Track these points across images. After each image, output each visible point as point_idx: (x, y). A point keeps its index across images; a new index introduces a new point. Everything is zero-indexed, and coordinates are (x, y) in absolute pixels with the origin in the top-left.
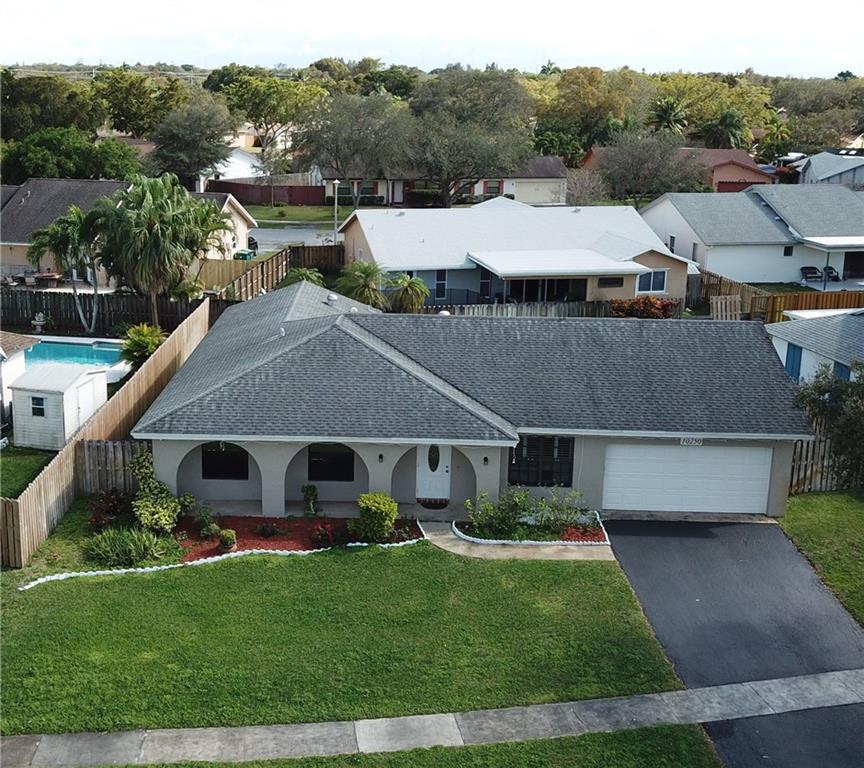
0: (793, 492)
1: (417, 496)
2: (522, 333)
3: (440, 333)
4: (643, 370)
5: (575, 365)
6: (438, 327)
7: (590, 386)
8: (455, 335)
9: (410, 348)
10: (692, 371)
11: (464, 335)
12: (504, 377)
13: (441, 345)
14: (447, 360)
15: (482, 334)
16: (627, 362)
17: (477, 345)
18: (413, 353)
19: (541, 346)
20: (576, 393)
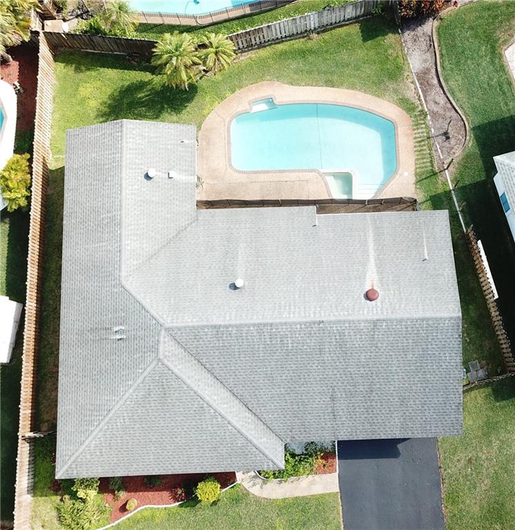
2: (293, 341)
3: (235, 346)
4: (369, 379)
5: (325, 376)
6: (233, 338)
7: (333, 399)
8: (246, 347)
9: (215, 366)
10: (400, 377)
11: (252, 346)
12: (279, 393)
13: (236, 360)
14: (240, 377)
15: (264, 345)
16: (359, 371)
17: (261, 358)
18: (218, 372)
19: (305, 356)
20: (324, 406)
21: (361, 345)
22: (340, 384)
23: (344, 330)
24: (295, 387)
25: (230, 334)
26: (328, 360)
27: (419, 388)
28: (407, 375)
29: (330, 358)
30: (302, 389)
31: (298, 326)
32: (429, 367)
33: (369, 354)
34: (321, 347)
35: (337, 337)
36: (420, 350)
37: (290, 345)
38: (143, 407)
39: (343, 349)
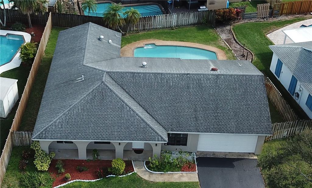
0: (266, 141)
1: (133, 148)
2: (173, 82)
3: (142, 82)
4: (216, 102)
5: (191, 99)
6: (141, 79)
7: (195, 111)
8: (148, 83)
9: (131, 91)
10: (233, 102)
11: (151, 83)
12: (165, 106)
13: (142, 89)
14: (144, 97)
15: (158, 83)
16: (210, 98)
17: (156, 88)
18: (132, 93)
19: (179, 89)
20: (190, 114)
21: (210, 86)
22: (199, 104)
23: (200, 78)
24: (174, 104)
25: (140, 77)
26: (192, 92)
27: (244, 108)
28: (237, 101)
29: (193, 91)
30: (178, 104)
31: (176, 75)
32: (249, 98)
33: (215, 90)
34: (188, 85)
35: (197, 81)
36: (243, 89)
37: (171, 84)
38: (90, 104)
39: (200, 87)
